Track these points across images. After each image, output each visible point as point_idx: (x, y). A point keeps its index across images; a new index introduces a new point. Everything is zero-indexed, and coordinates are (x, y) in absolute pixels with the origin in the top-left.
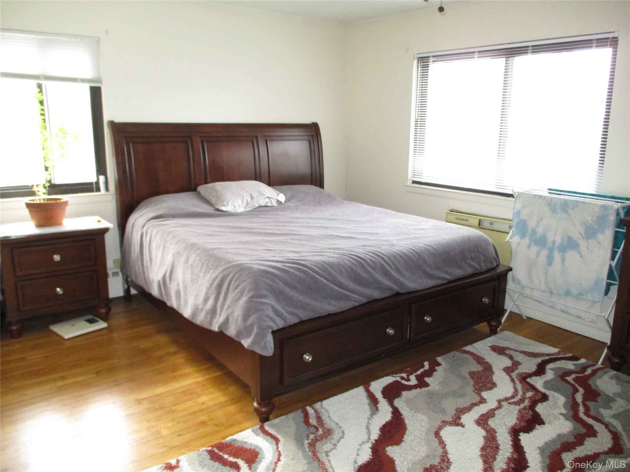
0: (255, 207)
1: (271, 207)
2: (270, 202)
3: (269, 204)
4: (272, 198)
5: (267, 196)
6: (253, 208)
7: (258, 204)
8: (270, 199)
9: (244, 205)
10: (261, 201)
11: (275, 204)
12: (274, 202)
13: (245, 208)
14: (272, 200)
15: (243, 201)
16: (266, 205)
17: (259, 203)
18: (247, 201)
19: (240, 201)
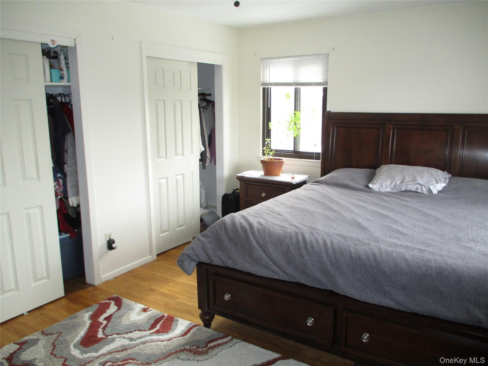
0: (402, 190)
1: (421, 193)
2: (420, 188)
3: (419, 191)
4: (423, 185)
5: (418, 182)
6: (399, 190)
7: (405, 189)
8: (421, 186)
9: (392, 186)
10: (410, 186)
11: (425, 191)
12: (424, 190)
13: (392, 189)
14: (423, 187)
15: (391, 183)
16: (416, 190)
17: (406, 187)
18: (396, 183)
19: (389, 183)
